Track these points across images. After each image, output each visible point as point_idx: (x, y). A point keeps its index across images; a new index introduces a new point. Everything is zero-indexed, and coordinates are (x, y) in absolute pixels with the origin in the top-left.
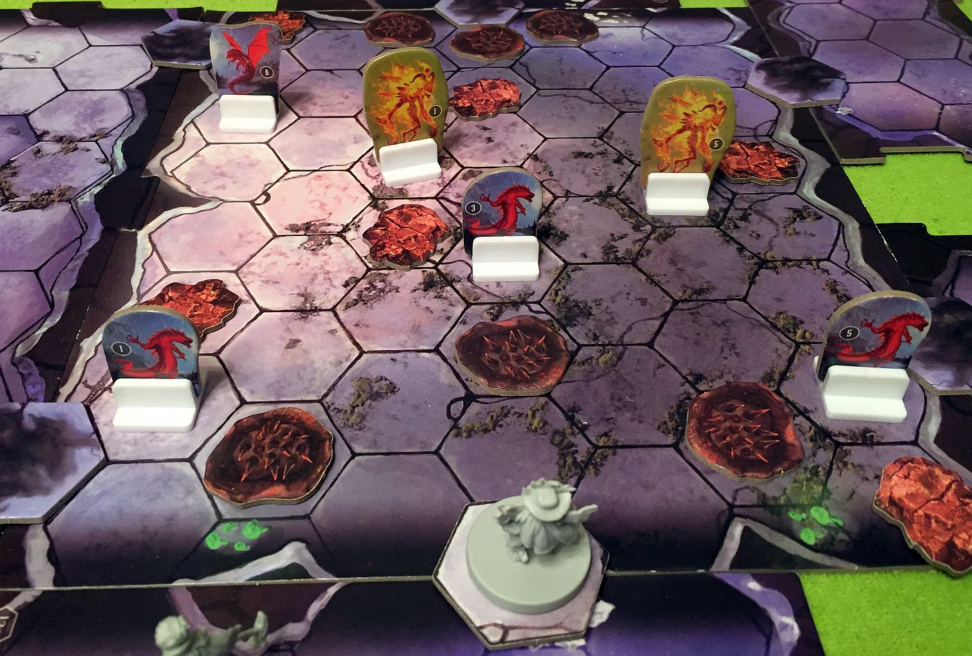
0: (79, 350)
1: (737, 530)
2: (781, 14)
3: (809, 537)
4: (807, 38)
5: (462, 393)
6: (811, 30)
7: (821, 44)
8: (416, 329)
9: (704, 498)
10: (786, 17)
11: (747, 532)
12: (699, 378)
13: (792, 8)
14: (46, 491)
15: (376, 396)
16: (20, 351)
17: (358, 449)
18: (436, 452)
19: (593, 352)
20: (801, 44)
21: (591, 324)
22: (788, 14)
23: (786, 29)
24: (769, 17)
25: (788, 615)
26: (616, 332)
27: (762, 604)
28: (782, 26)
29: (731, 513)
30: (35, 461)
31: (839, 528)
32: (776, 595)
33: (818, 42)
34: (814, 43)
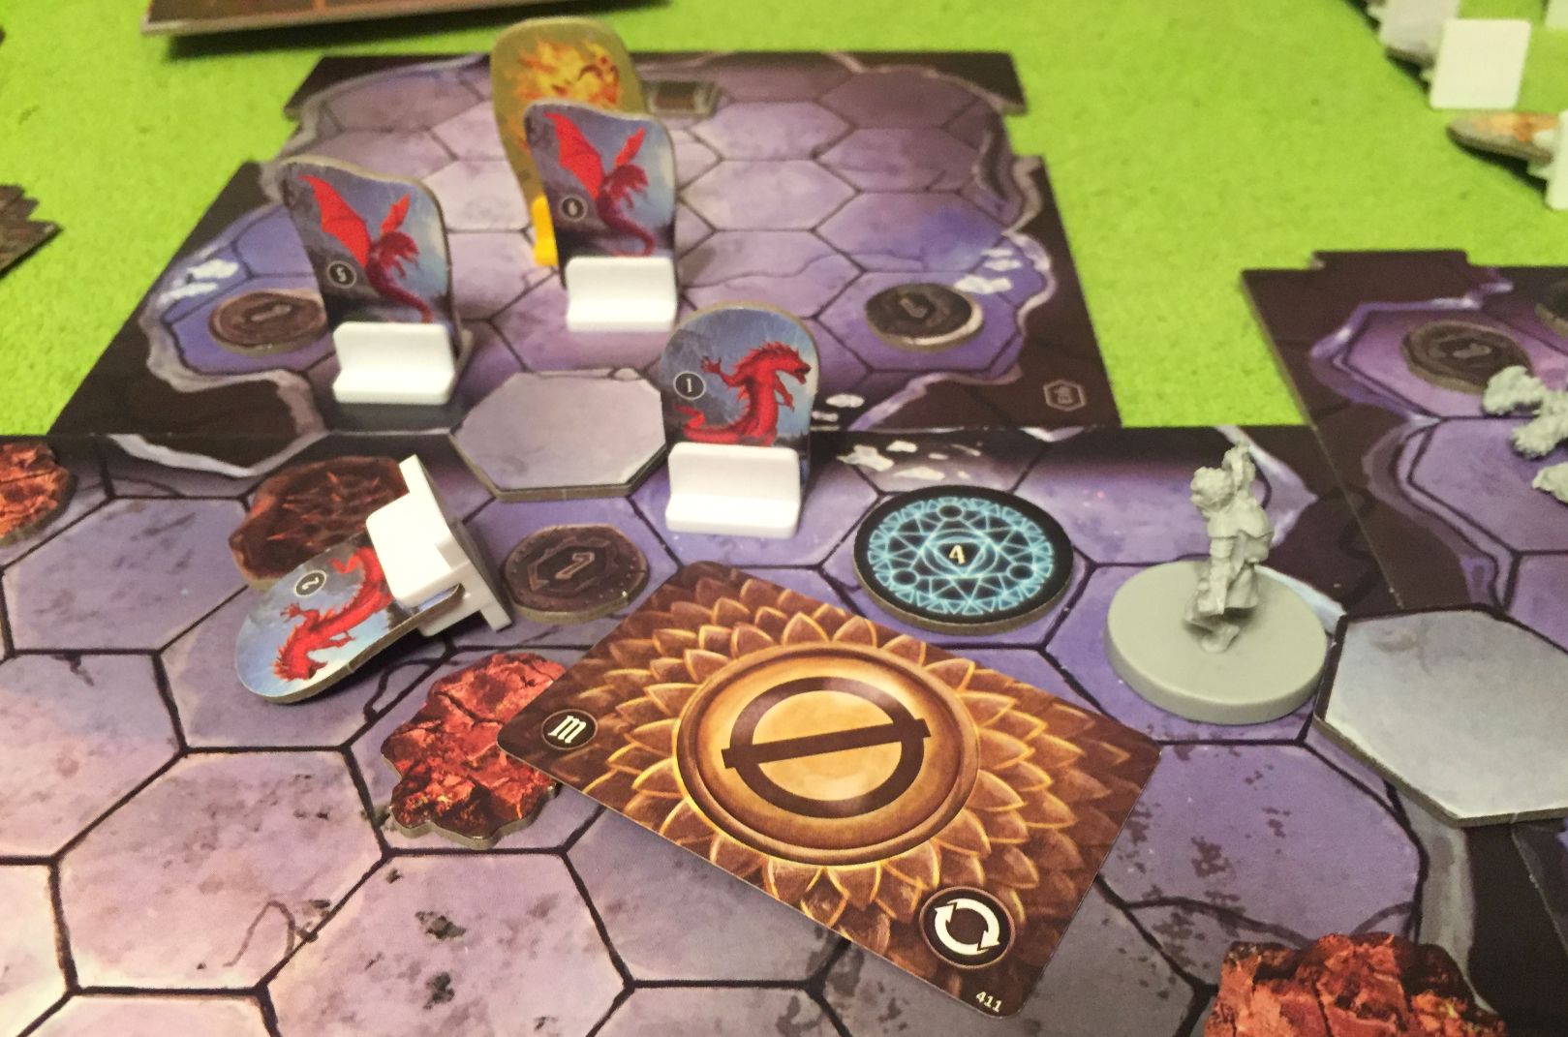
2: (1399, 451)
4: (1484, 544)
6: (1492, 514)
7: (1528, 566)
10: (1415, 462)
13: (1429, 432)
20: (1467, 564)
22: (1422, 451)
23: (1418, 507)
24: (1368, 464)
28: (1405, 496)
33: (1517, 556)
34: (1505, 561)
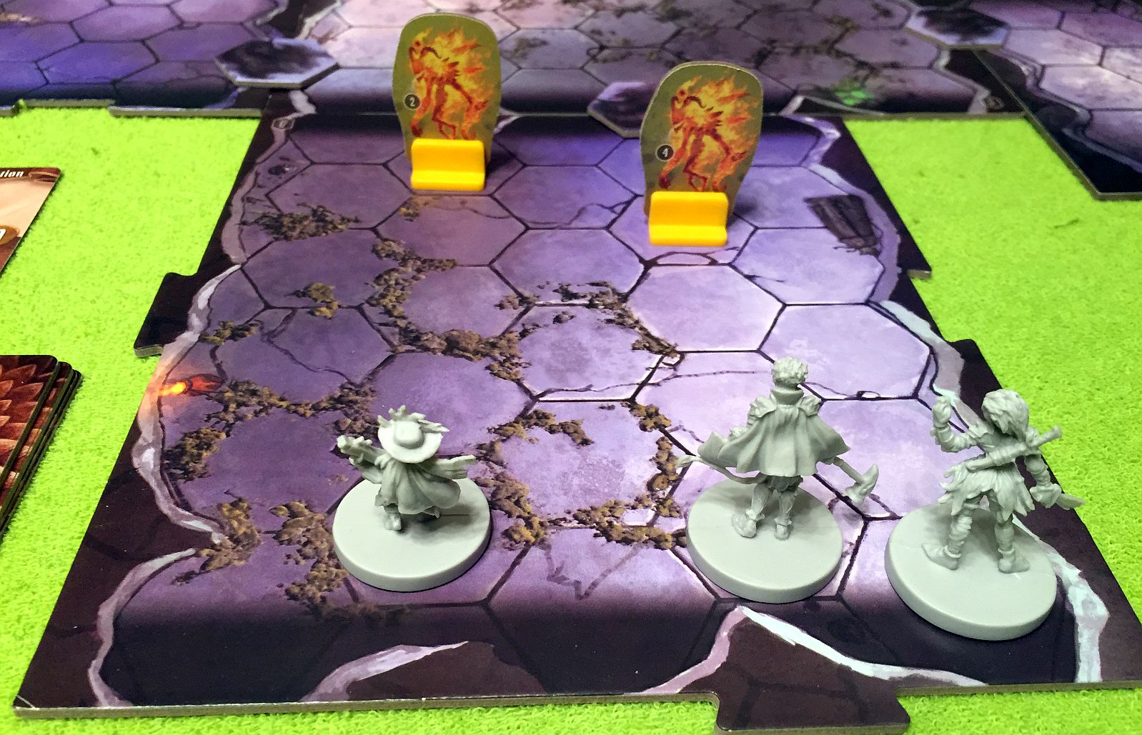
0: (302, 24)
1: (798, 101)
3: (850, 102)
5: (597, 45)
8: (559, 20)
9: (777, 88)
11: (805, 102)
12: (774, 41)
14: (301, 72)
15: (533, 46)
16: (259, 22)
17: (523, 65)
18: (582, 68)
19: (695, 30)
21: (692, 19)
25: (831, 128)
26: (711, 23)
27: (815, 126)
29: (795, 93)
30: (288, 61)
31: (869, 99)
32: (824, 123)
